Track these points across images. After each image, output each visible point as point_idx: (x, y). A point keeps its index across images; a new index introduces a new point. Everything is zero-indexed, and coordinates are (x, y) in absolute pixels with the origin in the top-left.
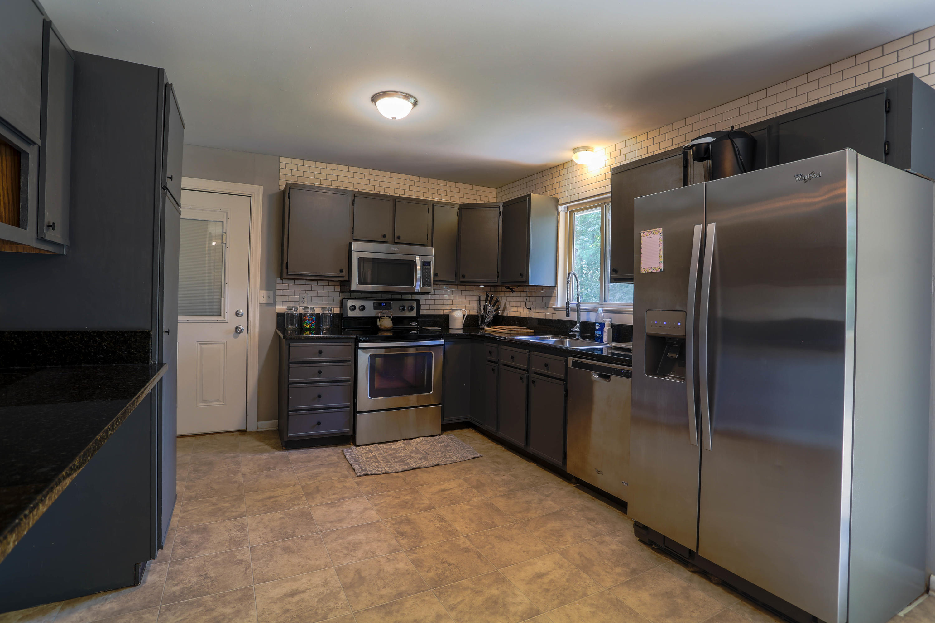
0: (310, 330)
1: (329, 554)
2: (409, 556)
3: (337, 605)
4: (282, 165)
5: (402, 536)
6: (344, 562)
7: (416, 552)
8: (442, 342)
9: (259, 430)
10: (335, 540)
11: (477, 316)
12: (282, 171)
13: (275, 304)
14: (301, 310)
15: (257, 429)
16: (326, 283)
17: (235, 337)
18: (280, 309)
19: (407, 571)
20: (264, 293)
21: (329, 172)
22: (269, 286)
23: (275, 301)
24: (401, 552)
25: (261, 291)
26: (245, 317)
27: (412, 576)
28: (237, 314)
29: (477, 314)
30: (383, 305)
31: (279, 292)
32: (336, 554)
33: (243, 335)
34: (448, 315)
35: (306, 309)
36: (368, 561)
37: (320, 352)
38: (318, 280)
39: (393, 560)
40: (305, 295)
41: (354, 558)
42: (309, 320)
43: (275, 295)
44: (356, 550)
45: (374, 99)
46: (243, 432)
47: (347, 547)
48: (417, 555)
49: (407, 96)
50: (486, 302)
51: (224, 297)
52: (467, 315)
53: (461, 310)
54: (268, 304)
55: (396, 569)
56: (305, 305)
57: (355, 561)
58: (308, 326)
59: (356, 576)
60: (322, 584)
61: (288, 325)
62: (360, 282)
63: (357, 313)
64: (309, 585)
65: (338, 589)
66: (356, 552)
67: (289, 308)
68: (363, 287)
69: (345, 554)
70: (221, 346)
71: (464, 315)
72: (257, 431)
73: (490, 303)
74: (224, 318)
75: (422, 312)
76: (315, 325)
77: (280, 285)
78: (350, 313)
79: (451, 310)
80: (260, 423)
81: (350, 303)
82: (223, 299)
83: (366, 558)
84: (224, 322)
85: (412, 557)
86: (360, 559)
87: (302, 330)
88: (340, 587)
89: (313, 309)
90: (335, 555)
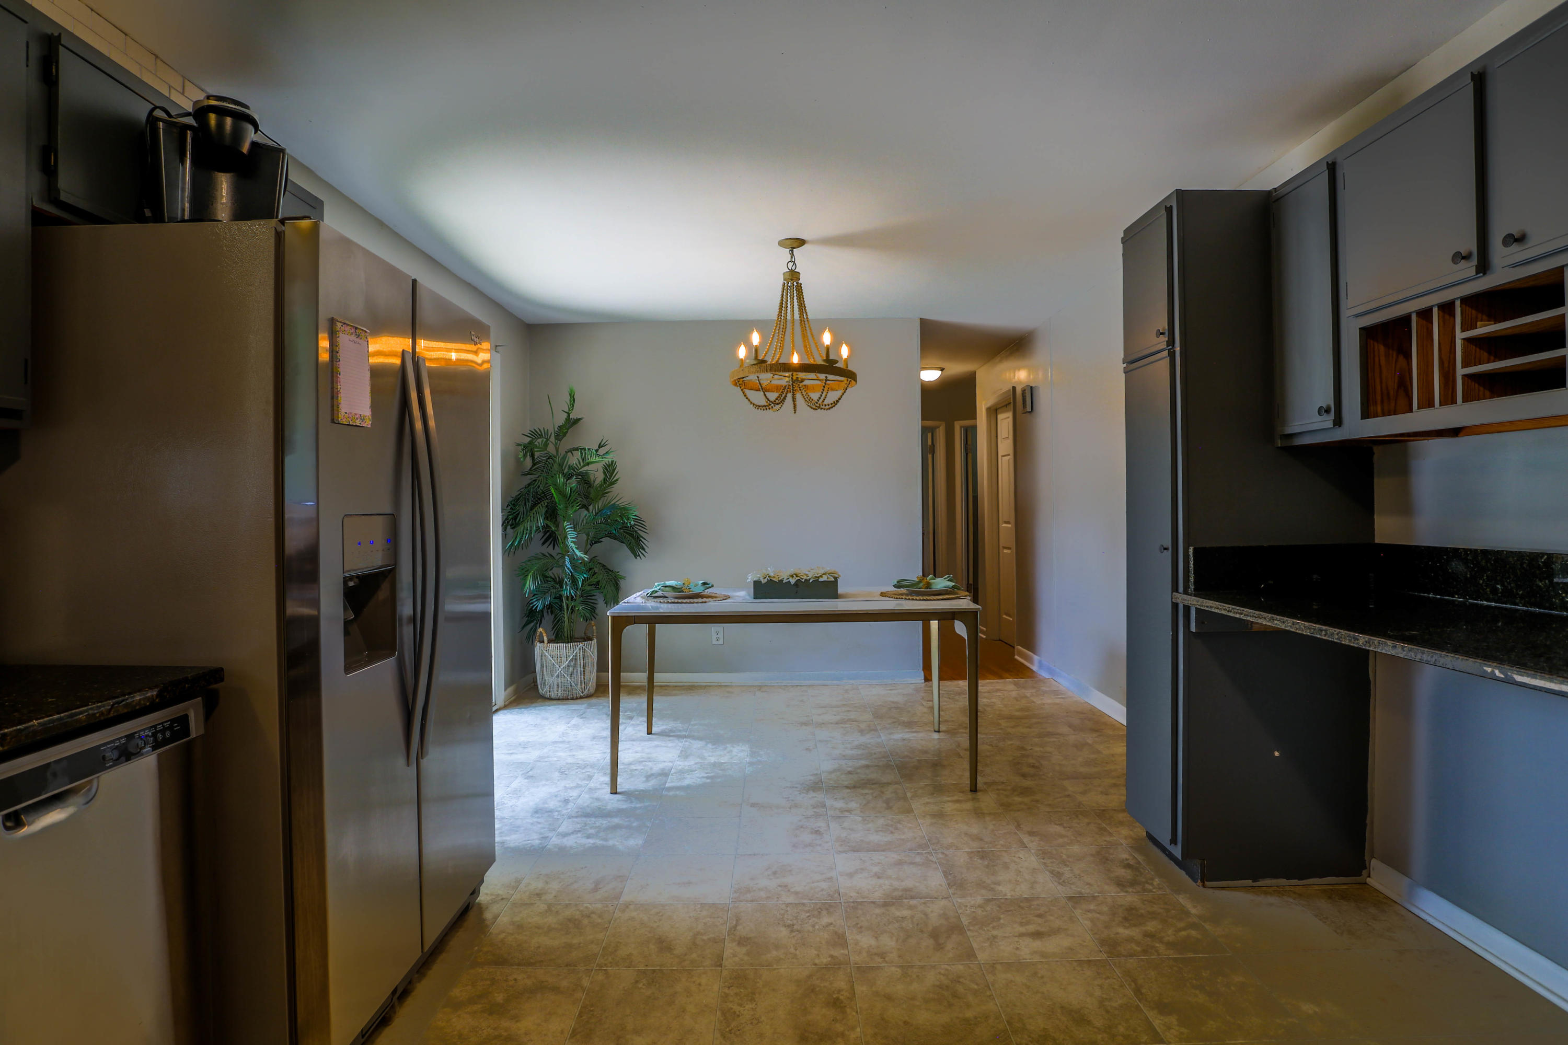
1: (990, 989)
2: (846, 955)
3: (973, 910)
5: (838, 999)
6: (961, 967)
7: (829, 959)
10: (979, 1019)
19: (861, 932)
24: (856, 964)
27: (857, 924)
32: (976, 987)
36: (920, 961)
39: (876, 954)
41: (942, 972)
44: (937, 986)
47: (955, 996)
48: (832, 953)
55: (876, 938)
57: (942, 966)
59: (943, 942)
60: (996, 940)
64: (1017, 942)
65: (971, 928)
66: (938, 983)
69: (959, 982)
83: (922, 967)
85: (842, 951)
86: (933, 967)
88: (969, 930)
90: (977, 984)
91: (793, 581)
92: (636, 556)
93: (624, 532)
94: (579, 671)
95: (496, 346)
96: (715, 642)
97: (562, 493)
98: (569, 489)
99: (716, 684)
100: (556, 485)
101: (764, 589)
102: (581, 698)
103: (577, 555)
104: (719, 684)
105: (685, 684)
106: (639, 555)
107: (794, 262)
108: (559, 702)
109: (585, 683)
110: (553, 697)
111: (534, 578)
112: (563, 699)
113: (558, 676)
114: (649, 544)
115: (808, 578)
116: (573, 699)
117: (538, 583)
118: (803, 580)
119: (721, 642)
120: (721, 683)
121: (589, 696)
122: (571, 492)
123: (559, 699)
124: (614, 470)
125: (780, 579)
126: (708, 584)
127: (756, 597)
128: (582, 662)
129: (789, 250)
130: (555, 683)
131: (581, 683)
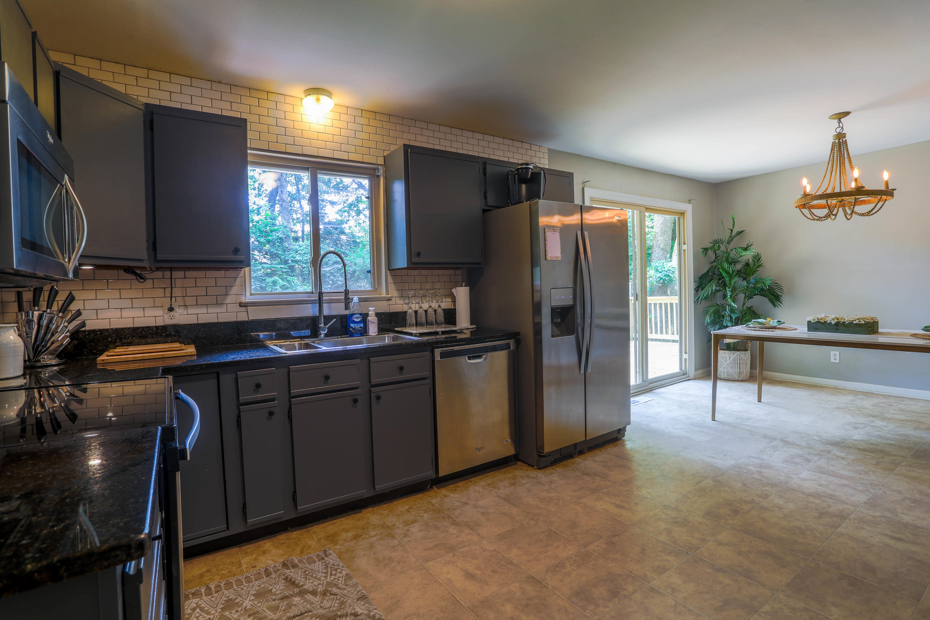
91: (833, 322)
92: (775, 306)
93: (769, 293)
94: (736, 367)
95: (690, 200)
96: (832, 360)
97: (728, 273)
98: (731, 270)
99: (833, 387)
100: (723, 269)
101: (813, 326)
102: (738, 381)
103: (732, 305)
104: (835, 387)
105: (811, 384)
106: (777, 306)
107: (842, 127)
108: (724, 381)
109: (740, 373)
110: (722, 378)
111: (710, 316)
112: (727, 380)
113: (724, 368)
114: (784, 299)
115: (845, 321)
116: (733, 381)
117: (712, 319)
118: (841, 322)
119: (838, 361)
120: (836, 386)
121: (742, 381)
122: (732, 272)
123: (725, 380)
124: (759, 259)
125: (825, 321)
126: (781, 322)
127: (809, 330)
128: (738, 362)
129: (837, 120)
130: (723, 371)
131: (738, 373)
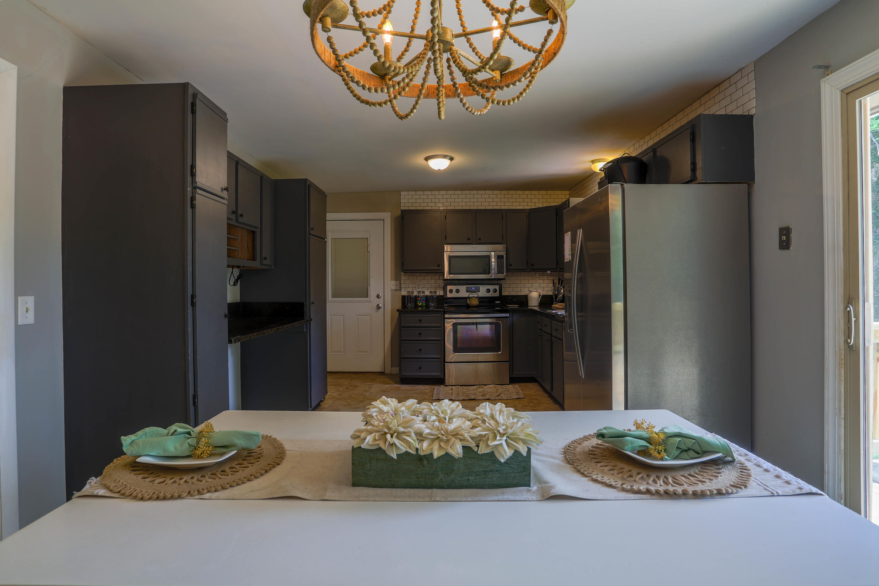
0: (421, 306)
4: (402, 197)
8: (508, 315)
9: (392, 373)
11: (551, 296)
12: (402, 201)
13: (400, 290)
14: (415, 294)
15: (391, 372)
16: (434, 274)
17: (377, 312)
18: (404, 293)
20: (393, 282)
21: (433, 197)
22: (397, 278)
23: (401, 288)
25: (392, 281)
26: (382, 299)
28: (378, 296)
29: (552, 294)
30: (473, 288)
31: (402, 282)
33: (381, 310)
34: (527, 295)
35: (419, 292)
37: (420, 321)
38: (428, 273)
40: (420, 283)
42: (421, 300)
43: (400, 284)
45: (427, 159)
46: (382, 373)
49: (445, 157)
50: (559, 285)
51: (370, 286)
52: (542, 295)
53: (537, 291)
54: (396, 290)
56: (420, 290)
58: (420, 304)
61: (408, 304)
62: (450, 273)
63: (454, 295)
67: (408, 292)
68: (452, 276)
70: (369, 317)
71: (540, 296)
72: (391, 374)
73: (561, 286)
74: (370, 299)
75: (504, 294)
76: (425, 304)
77: (403, 278)
78: (449, 295)
79: (529, 292)
80: (393, 368)
81: (449, 288)
82: (369, 287)
84: (369, 302)
87: (416, 306)
89: (424, 292)
